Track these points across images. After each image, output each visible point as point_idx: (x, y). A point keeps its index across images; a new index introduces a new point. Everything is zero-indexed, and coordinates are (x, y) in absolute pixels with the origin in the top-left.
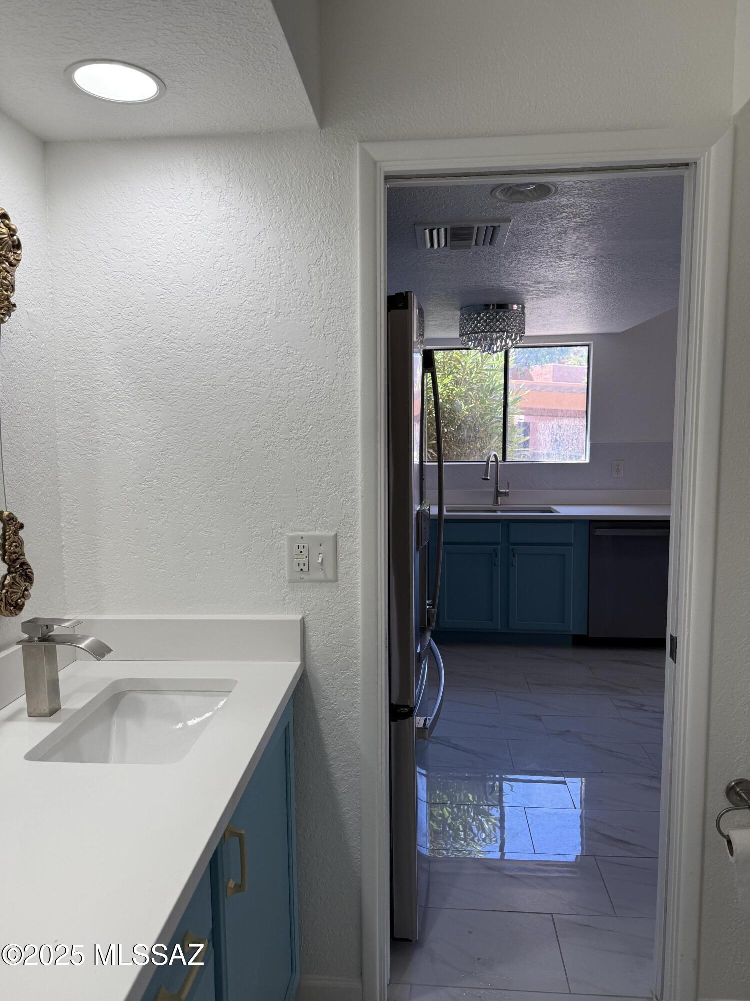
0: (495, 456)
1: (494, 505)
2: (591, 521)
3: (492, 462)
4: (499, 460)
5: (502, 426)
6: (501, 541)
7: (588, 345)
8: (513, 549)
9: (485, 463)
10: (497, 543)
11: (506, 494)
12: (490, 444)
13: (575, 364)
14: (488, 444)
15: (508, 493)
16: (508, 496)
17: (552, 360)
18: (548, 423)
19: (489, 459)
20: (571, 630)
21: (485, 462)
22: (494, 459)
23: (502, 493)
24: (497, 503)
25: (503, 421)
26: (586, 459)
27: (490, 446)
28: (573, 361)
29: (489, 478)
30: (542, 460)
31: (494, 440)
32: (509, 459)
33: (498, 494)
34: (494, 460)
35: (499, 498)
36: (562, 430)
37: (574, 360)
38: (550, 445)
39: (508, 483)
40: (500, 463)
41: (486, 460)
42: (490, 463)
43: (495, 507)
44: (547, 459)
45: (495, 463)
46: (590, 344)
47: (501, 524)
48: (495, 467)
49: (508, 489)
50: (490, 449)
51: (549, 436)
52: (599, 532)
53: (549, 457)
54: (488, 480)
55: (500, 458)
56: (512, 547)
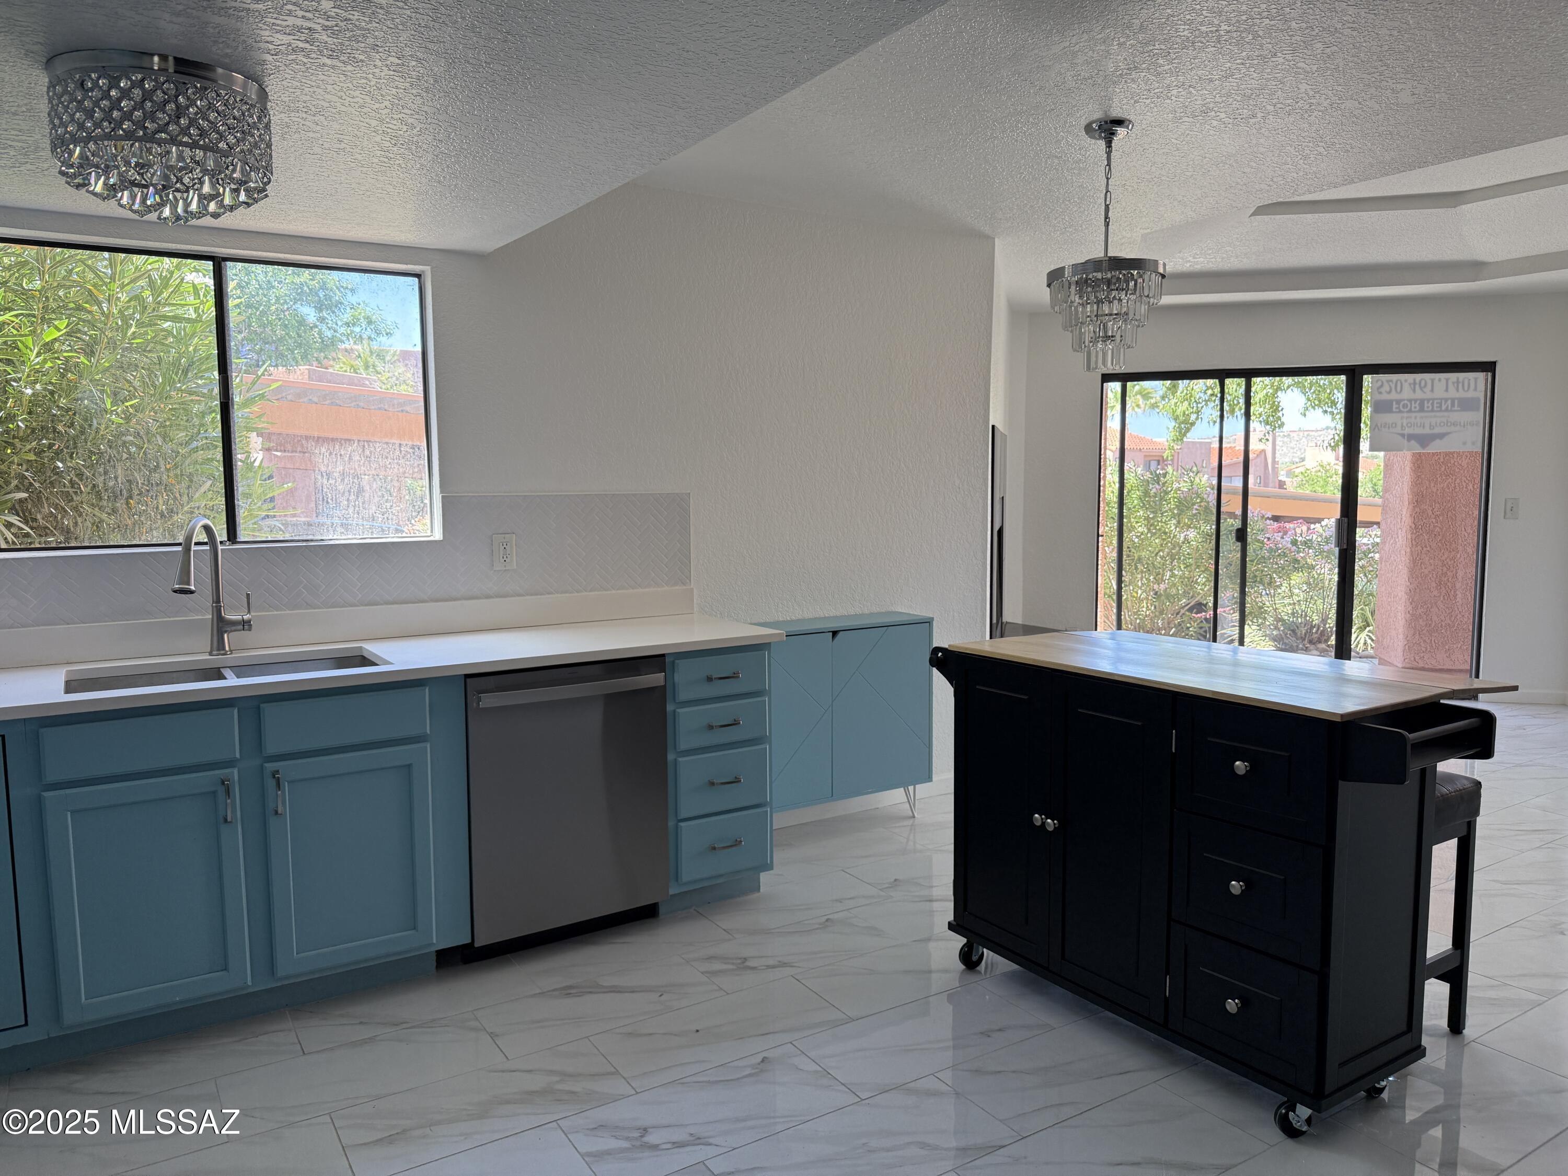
0: (207, 528)
1: (211, 654)
2: (467, 676)
3: (196, 544)
4: (219, 539)
5: (220, 457)
6: (238, 755)
7: (418, 276)
8: (274, 774)
9: (179, 548)
10: (230, 764)
11: (245, 625)
12: (190, 499)
13: (346, 371)
14: (185, 498)
15: (249, 621)
16: (250, 630)
17: (306, 356)
18: (337, 447)
19: (189, 539)
20: (435, 942)
21: (180, 544)
22: (204, 538)
23: (234, 623)
24: (219, 650)
25: (221, 445)
26: (432, 531)
27: (192, 504)
28: (342, 365)
29: (193, 588)
30: (331, 537)
31: (202, 490)
32: (242, 535)
33: (221, 625)
34: (206, 540)
35: (226, 636)
36: (374, 466)
37: (344, 363)
38: (348, 500)
39: (248, 595)
40: (220, 547)
41: (181, 539)
42: (193, 548)
43: (217, 660)
44: (342, 533)
45: (207, 548)
46: (423, 272)
47: (236, 711)
48: (208, 558)
49: (249, 612)
50: (192, 513)
51: (343, 480)
52: (489, 701)
53: (347, 530)
54: (192, 592)
55: (221, 534)
56: (270, 766)
